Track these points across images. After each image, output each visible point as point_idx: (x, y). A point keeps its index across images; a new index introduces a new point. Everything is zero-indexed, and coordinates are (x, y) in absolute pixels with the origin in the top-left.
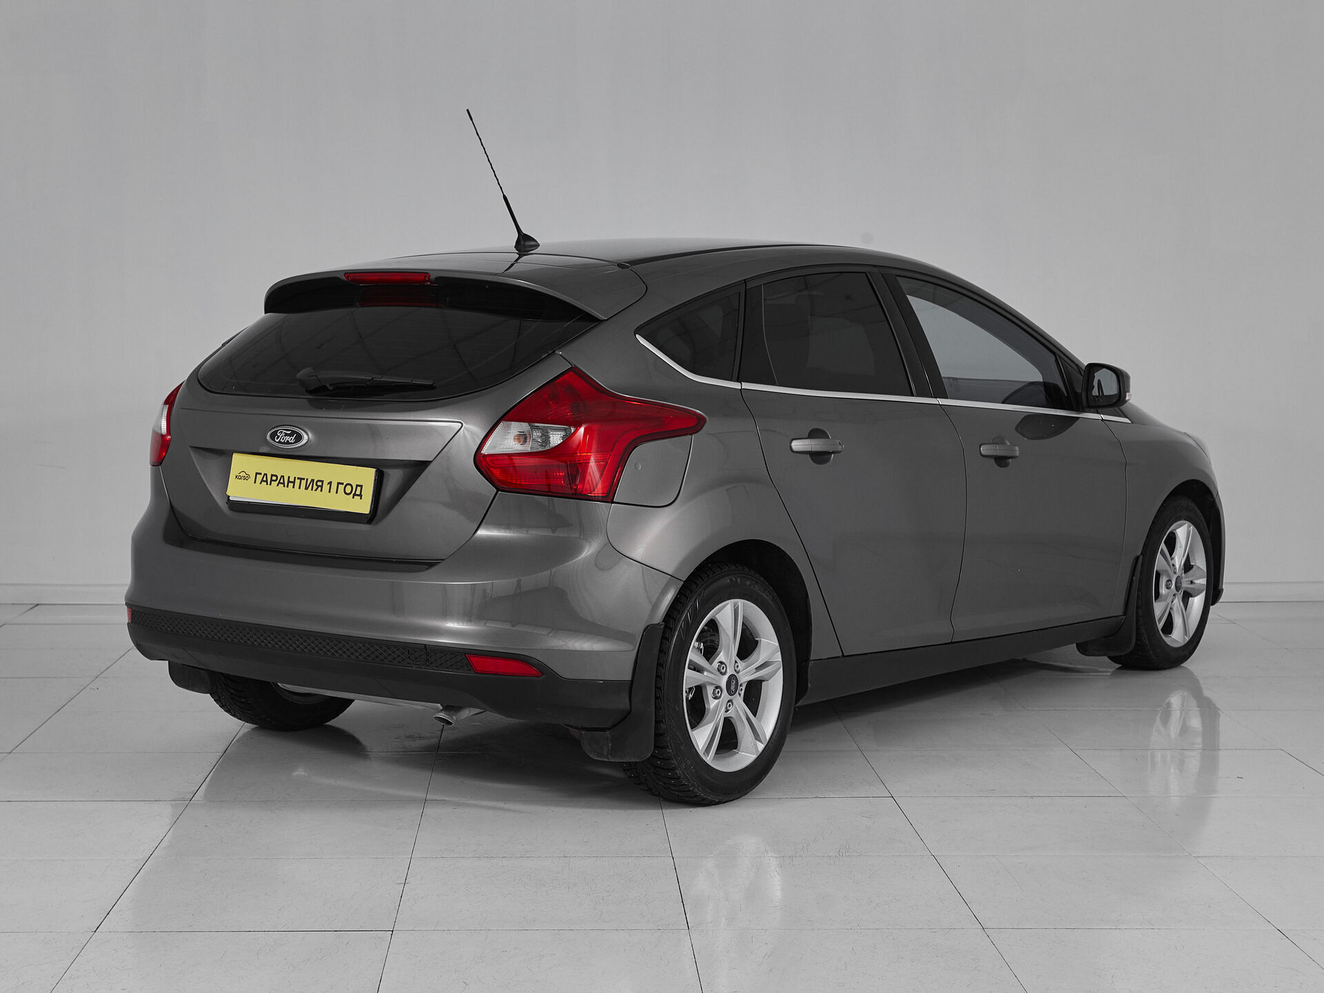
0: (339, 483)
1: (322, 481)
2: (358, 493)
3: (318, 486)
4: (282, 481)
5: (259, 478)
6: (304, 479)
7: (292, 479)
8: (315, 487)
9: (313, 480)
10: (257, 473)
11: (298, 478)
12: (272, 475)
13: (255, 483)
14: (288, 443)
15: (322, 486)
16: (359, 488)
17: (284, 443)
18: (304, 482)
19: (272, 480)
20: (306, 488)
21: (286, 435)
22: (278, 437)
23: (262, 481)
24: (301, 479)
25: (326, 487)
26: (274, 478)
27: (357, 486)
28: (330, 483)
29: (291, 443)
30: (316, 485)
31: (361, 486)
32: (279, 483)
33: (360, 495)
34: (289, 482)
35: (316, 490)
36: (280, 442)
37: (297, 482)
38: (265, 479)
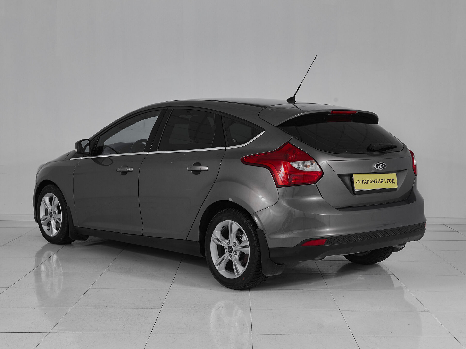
0: (387, 180)
1: (382, 180)
2: (393, 182)
3: (382, 181)
4: (371, 182)
5: (364, 182)
6: (377, 180)
7: (374, 181)
8: (381, 182)
9: (380, 180)
10: (363, 180)
11: (375, 180)
12: (367, 180)
13: (363, 184)
14: (382, 168)
15: (383, 181)
16: (393, 180)
17: (381, 168)
18: (377, 181)
19: (368, 182)
20: (379, 183)
21: (381, 165)
22: (379, 166)
23: (365, 183)
24: (376, 180)
25: (384, 181)
26: (368, 181)
27: (393, 179)
28: (385, 180)
29: (383, 168)
30: (381, 181)
31: (394, 179)
32: (370, 182)
33: (394, 182)
34: (373, 182)
35: (381, 183)
36: (380, 168)
37: (375, 181)
38: (365, 182)
